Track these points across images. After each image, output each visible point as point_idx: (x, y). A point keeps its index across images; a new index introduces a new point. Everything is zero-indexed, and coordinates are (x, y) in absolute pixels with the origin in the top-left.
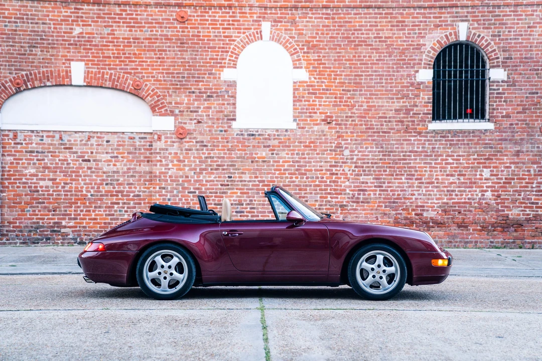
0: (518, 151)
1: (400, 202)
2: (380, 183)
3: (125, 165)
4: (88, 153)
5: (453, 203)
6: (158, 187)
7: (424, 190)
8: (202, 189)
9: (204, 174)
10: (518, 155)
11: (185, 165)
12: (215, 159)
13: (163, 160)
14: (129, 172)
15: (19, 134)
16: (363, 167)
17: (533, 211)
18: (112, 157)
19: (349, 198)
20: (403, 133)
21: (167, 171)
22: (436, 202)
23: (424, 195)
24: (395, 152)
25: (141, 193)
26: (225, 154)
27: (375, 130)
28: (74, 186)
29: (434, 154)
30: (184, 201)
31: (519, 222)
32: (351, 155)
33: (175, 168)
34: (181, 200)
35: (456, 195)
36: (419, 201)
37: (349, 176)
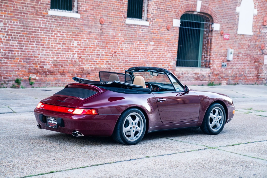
0: (90, 32)
1: (32, 59)
2: (22, 46)
5: (59, 60)
7: (45, 52)
10: (90, 34)
16: (11, 35)
17: (95, 66)
19: (2, 55)
20: (35, 15)
22: (51, 59)
23: (45, 55)
24: (30, 27)
27: (19, 11)
29: (51, 30)
31: (88, 72)
32: (4, 27)
35: (61, 56)
36: (42, 58)
37: (3, 40)
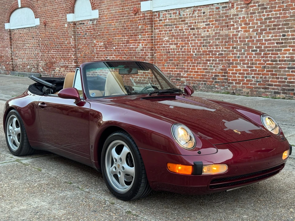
3: (214, 30)
4: (193, 23)
6: (231, 47)
8: (262, 47)
9: (264, 34)
11: (250, 28)
12: (273, 20)
13: (235, 24)
14: (216, 36)
15: (161, 13)
18: (206, 25)
21: (237, 33)
25: (223, 52)
26: (281, 14)
28: (186, 48)
30: (248, 58)
33: (243, 30)
34: (246, 57)
